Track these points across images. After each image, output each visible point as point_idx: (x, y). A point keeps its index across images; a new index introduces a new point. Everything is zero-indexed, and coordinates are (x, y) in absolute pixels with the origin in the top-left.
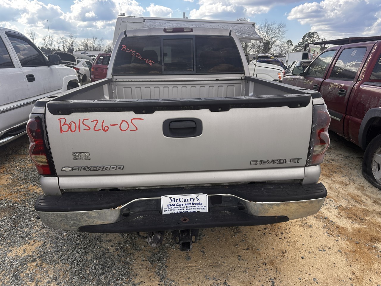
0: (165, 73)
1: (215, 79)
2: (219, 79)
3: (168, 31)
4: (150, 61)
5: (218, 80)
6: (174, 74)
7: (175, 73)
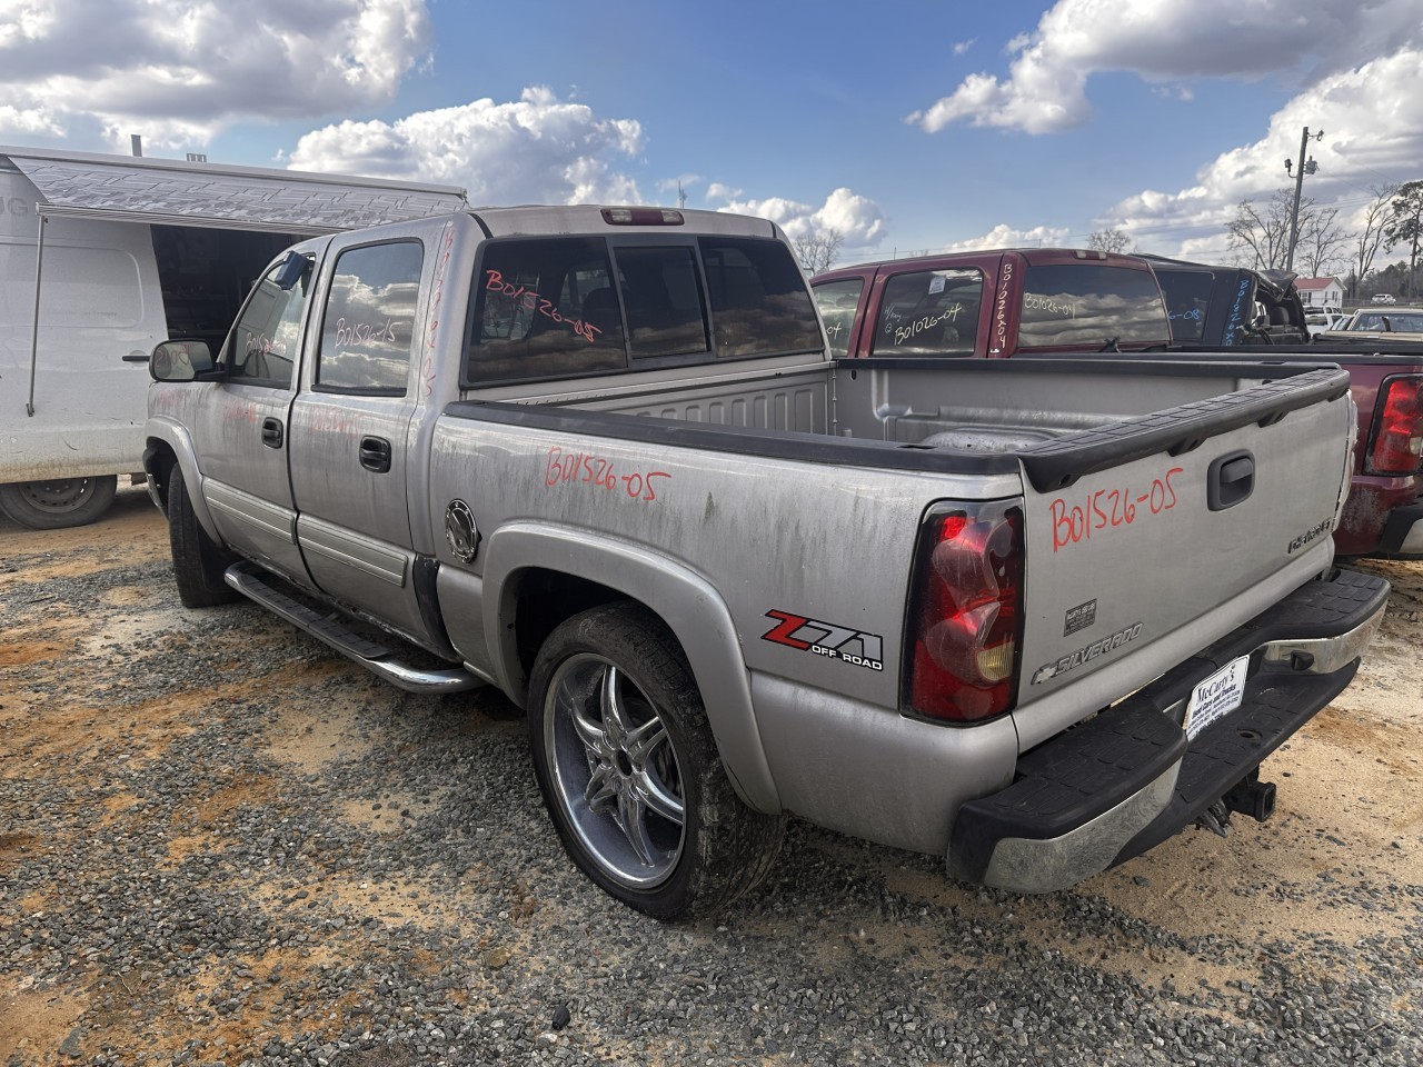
0: (635, 367)
1: (772, 372)
2: (783, 371)
3: (617, 218)
4: (587, 326)
5: (779, 376)
6: (659, 366)
7: (665, 362)
